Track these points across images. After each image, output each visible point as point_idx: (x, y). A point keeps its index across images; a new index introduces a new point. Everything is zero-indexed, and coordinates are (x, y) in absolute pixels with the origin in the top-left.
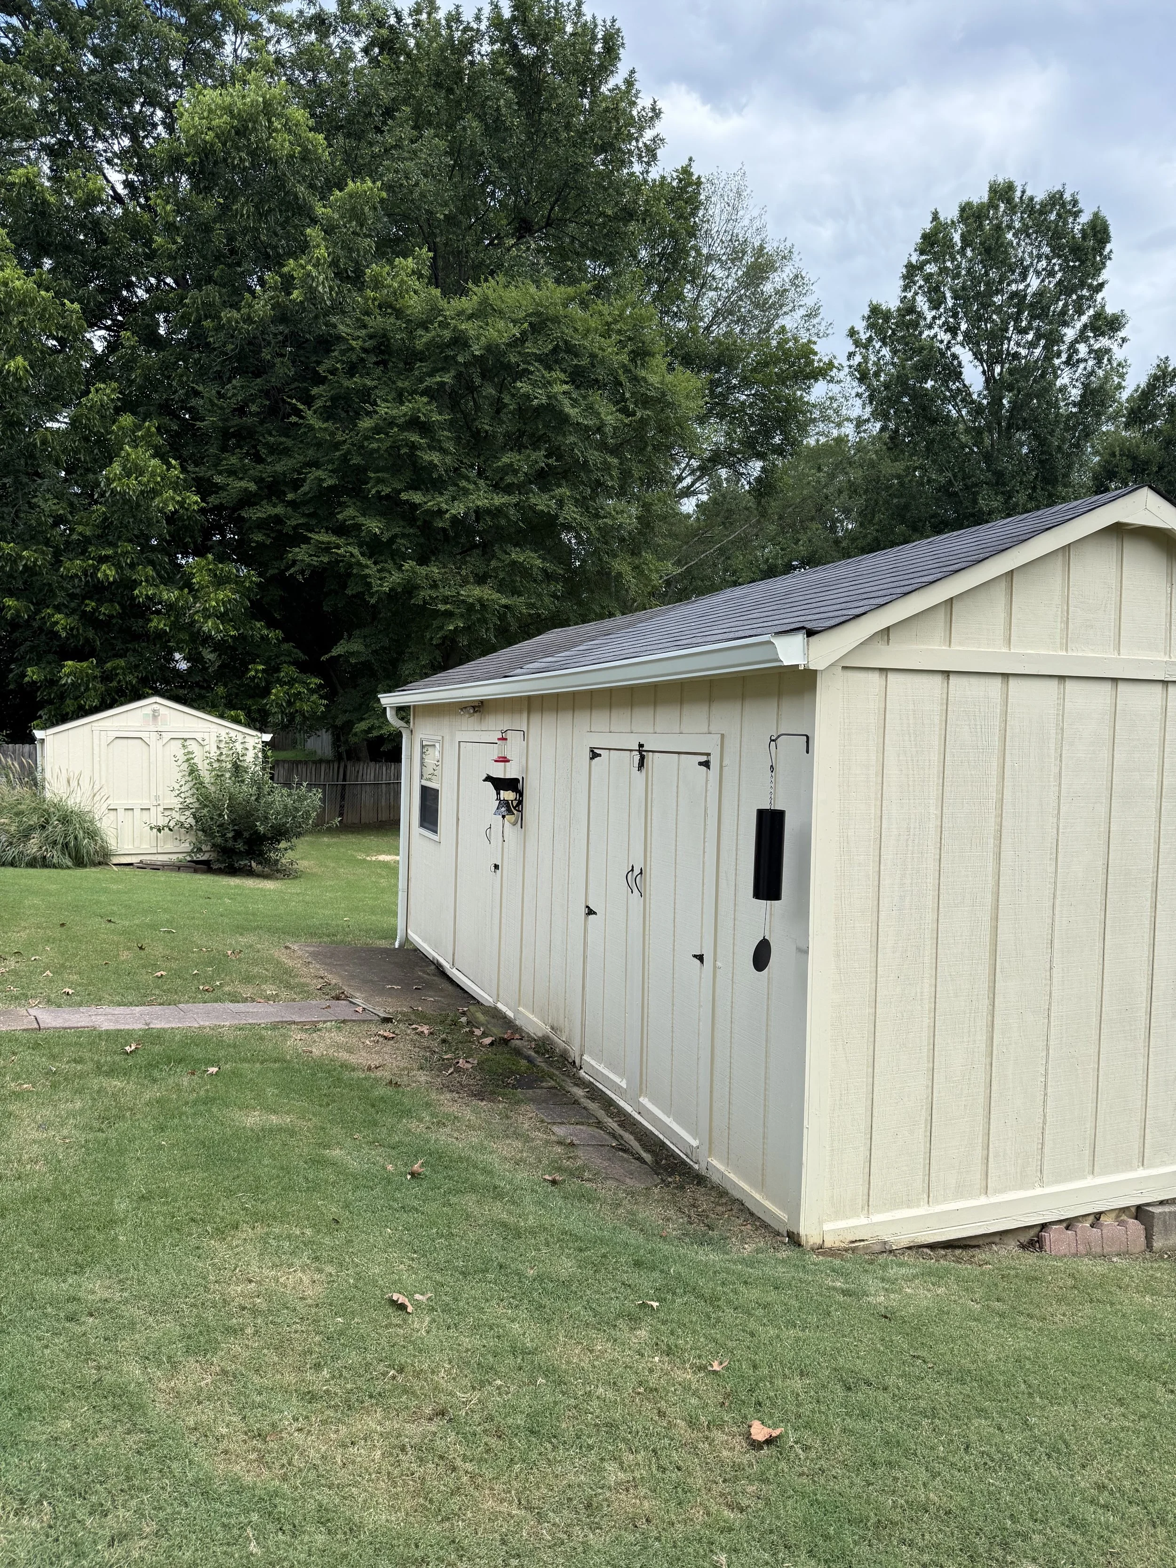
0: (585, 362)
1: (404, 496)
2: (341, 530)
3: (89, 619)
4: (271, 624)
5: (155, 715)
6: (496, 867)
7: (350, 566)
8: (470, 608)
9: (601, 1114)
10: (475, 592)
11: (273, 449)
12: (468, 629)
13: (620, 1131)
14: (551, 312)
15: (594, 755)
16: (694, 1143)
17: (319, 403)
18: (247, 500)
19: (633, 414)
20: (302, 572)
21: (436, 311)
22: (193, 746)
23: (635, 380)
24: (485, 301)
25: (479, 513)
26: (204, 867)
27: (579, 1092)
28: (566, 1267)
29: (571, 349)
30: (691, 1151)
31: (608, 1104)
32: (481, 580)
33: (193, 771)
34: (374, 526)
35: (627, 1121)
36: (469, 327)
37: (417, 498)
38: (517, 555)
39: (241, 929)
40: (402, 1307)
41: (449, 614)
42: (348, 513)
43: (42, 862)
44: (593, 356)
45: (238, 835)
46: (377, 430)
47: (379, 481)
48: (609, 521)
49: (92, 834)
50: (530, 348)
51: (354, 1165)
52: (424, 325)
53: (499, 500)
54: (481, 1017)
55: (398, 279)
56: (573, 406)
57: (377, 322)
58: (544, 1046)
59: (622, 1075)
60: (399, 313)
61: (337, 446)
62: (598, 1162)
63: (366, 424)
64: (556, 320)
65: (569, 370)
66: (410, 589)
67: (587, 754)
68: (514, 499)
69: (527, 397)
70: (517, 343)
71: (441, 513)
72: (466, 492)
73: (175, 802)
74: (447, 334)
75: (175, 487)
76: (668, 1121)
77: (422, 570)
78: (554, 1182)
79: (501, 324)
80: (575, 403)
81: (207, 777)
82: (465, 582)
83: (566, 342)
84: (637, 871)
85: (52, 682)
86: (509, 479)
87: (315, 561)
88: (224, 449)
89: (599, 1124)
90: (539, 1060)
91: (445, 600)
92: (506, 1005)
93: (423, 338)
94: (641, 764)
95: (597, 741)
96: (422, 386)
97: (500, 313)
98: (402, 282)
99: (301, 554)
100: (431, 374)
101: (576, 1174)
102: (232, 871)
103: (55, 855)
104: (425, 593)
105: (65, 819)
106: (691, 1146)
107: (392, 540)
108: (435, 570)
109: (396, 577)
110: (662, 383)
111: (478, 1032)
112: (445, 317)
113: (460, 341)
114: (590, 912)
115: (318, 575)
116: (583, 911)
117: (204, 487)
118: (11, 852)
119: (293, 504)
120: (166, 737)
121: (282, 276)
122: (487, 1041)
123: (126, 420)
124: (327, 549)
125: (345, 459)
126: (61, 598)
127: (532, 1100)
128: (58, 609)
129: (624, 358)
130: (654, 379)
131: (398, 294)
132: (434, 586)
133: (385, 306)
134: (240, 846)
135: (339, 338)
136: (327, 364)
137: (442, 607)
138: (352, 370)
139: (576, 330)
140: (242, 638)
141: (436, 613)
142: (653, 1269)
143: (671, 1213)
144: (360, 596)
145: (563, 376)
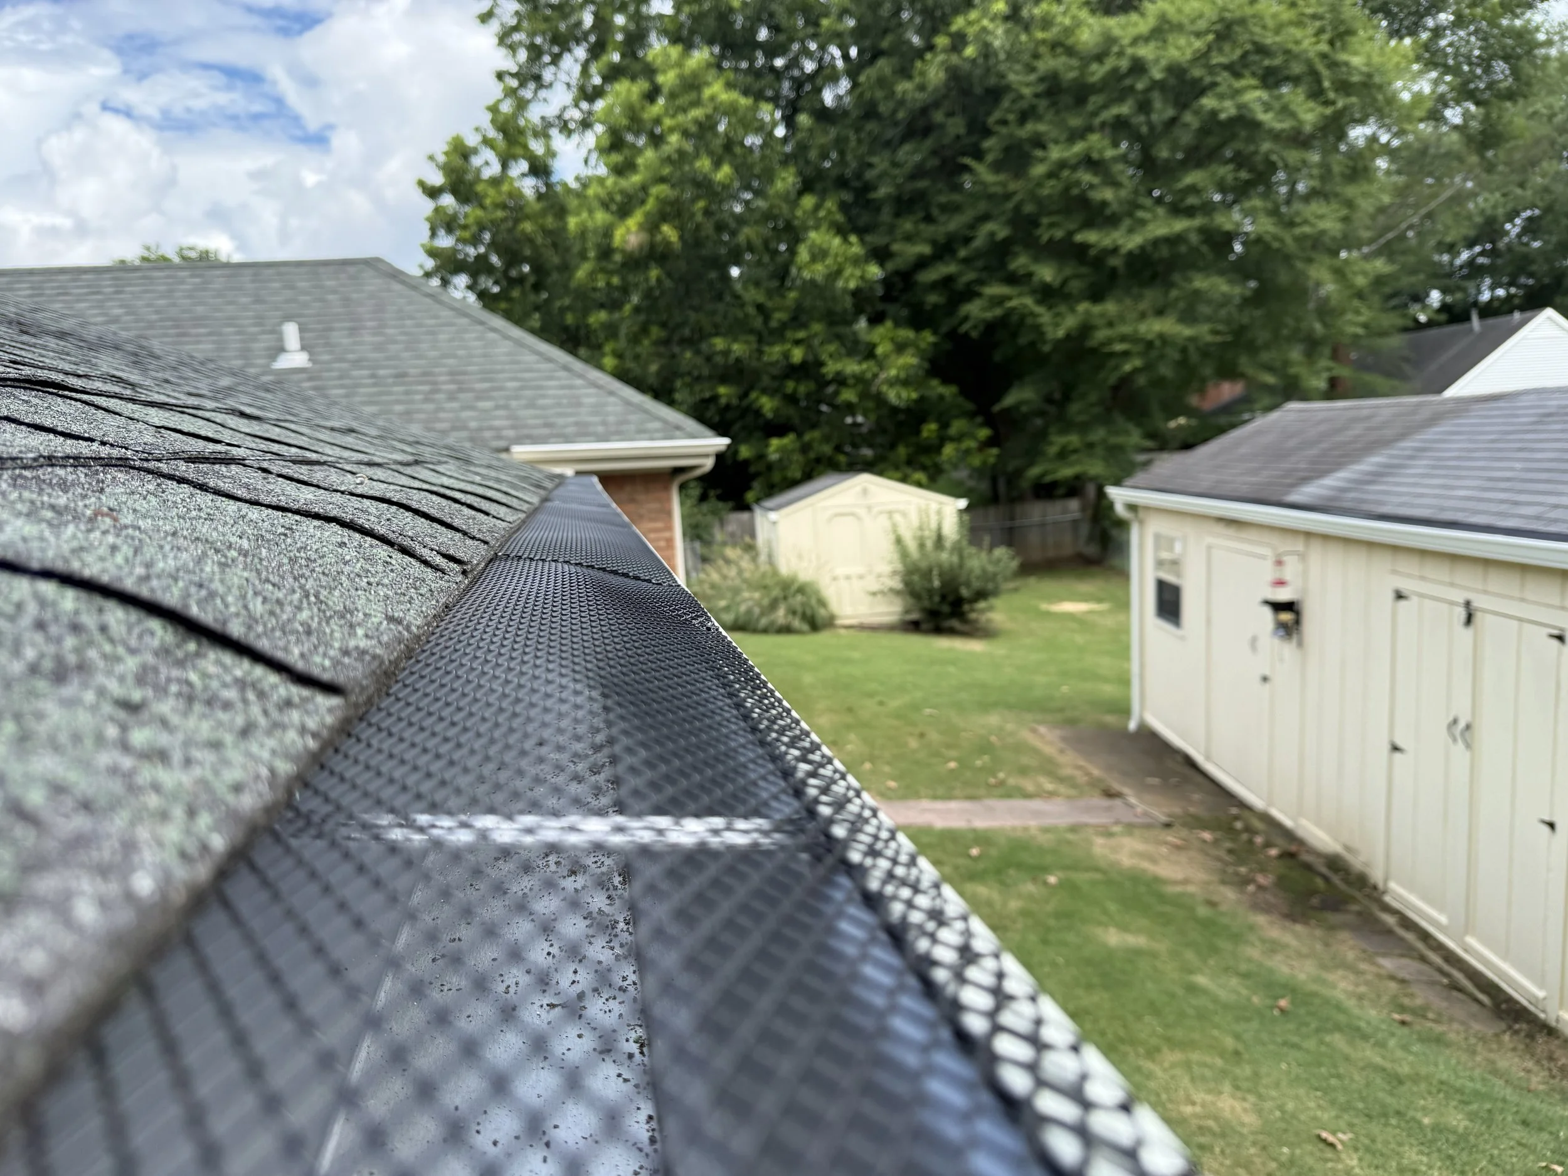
0: (1277, 61)
1: (1079, 238)
2: (1012, 279)
3: (792, 399)
4: (945, 381)
5: (865, 492)
6: (1265, 679)
7: (1023, 317)
8: (1149, 344)
9: (1420, 945)
10: (1154, 327)
11: (946, 208)
12: (1148, 367)
13: (1446, 968)
14: (1238, 14)
15: (1399, 596)
16: (1541, 994)
17: (990, 158)
18: (922, 263)
19: (1333, 103)
20: (975, 327)
21: (1109, 40)
22: (898, 518)
23: (1333, 65)
24: (1163, 18)
25: (1156, 242)
26: (913, 627)
27: (1390, 920)
28: (1457, 1120)
29: (1262, 50)
30: (1535, 1001)
31: (1425, 936)
32: (1160, 312)
33: (899, 541)
34: (1047, 273)
35: (1451, 957)
36: (1145, 52)
37: (1091, 237)
38: (1200, 282)
39: (985, 707)
40: (1332, 1145)
41: (1126, 354)
42: (1020, 262)
43: (786, 630)
44: (1287, 52)
45: (943, 597)
46: (1051, 175)
47: (1052, 225)
48: (1306, 229)
49: (822, 603)
50: (1217, 59)
51: (1223, 994)
52: (1099, 58)
53: (1180, 225)
54: (1258, 824)
55: (1070, 14)
56: (1266, 111)
57: (1047, 64)
58: (1335, 863)
59: (1441, 909)
60: (1070, 51)
61: (1008, 196)
62: (1437, 1001)
63: (1038, 170)
64: (1242, 21)
65: (1260, 72)
66: (1086, 329)
67: (1391, 596)
68: (1197, 222)
69: (1214, 113)
70: (1202, 57)
71: (1115, 250)
72: (1143, 223)
73: (887, 569)
74: (1124, 64)
75: (856, 261)
76: (1505, 966)
77: (1097, 309)
78: (1403, 1023)
79: (1182, 41)
80: (1267, 107)
81: (912, 546)
82: (1143, 316)
83: (1254, 43)
84: (1462, 724)
85: (761, 457)
86: (1192, 200)
87: (989, 315)
88: (897, 215)
89: (1423, 959)
90: (1336, 880)
91: (1123, 339)
92: (1281, 811)
93: (1098, 71)
94: (1469, 620)
95: (1405, 585)
96: (1097, 121)
97: (1179, 28)
98: (1074, 17)
99: (974, 309)
100: (1105, 106)
101: (1420, 1013)
102: (939, 630)
103: (797, 623)
104: (1101, 334)
105: (802, 590)
106: (1536, 998)
107: (1065, 282)
108: (1110, 307)
109: (1070, 322)
110: (1368, 64)
111: (1259, 840)
112: (1121, 46)
113: (1138, 67)
114: (1395, 748)
115: (991, 327)
116: (1386, 747)
117: (880, 255)
118: (764, 622)
119: (966, 261)
120: (875, 510)
121: (951, 35)
122: (1274, 852)
123: (808, 201)
124: (1000, 301)
125: (1017, 209)
126: (766, 381)
127: (1345, 926)
128: (764, 391)
129: (1324, 47)
130: (1356, 61)
131: (1068, 31)
132: (1110, 324)
133: (1055, 46)
134: (946, 609)
135: (1007, 88)
136: (997, 115)
137: (1119, 347)
138: (1024, 117)
139: (1264, 27)
140: (922, 399)
141: (1112, 355)
142: (1541, 1129)
143: (1530, 1064)
144: (1032, 344)
145: (1253, 82)
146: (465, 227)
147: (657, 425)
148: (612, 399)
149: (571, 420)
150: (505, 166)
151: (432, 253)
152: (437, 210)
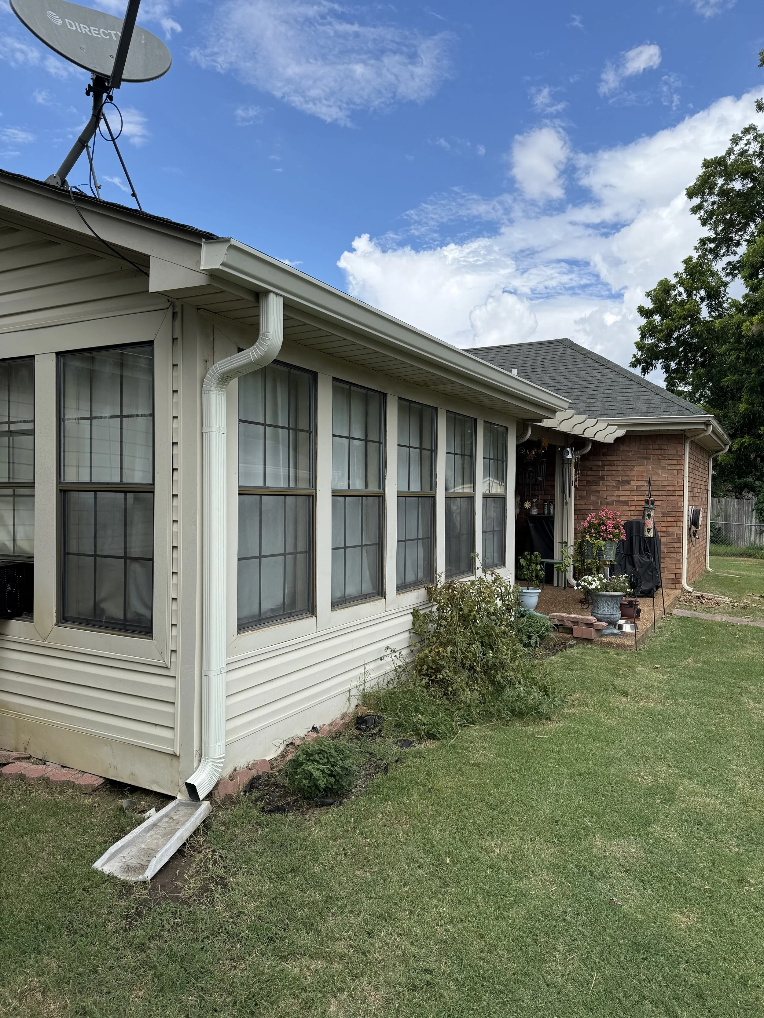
146: (661, 331)
147: (676, 408)
148: (657, 397)
149: (631, 406)
150: (689, 295)
151: (640, 346)
152: (648, 323)
